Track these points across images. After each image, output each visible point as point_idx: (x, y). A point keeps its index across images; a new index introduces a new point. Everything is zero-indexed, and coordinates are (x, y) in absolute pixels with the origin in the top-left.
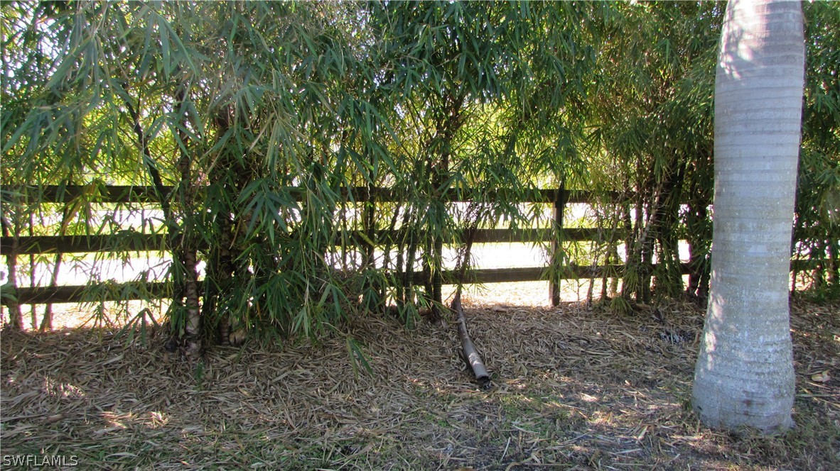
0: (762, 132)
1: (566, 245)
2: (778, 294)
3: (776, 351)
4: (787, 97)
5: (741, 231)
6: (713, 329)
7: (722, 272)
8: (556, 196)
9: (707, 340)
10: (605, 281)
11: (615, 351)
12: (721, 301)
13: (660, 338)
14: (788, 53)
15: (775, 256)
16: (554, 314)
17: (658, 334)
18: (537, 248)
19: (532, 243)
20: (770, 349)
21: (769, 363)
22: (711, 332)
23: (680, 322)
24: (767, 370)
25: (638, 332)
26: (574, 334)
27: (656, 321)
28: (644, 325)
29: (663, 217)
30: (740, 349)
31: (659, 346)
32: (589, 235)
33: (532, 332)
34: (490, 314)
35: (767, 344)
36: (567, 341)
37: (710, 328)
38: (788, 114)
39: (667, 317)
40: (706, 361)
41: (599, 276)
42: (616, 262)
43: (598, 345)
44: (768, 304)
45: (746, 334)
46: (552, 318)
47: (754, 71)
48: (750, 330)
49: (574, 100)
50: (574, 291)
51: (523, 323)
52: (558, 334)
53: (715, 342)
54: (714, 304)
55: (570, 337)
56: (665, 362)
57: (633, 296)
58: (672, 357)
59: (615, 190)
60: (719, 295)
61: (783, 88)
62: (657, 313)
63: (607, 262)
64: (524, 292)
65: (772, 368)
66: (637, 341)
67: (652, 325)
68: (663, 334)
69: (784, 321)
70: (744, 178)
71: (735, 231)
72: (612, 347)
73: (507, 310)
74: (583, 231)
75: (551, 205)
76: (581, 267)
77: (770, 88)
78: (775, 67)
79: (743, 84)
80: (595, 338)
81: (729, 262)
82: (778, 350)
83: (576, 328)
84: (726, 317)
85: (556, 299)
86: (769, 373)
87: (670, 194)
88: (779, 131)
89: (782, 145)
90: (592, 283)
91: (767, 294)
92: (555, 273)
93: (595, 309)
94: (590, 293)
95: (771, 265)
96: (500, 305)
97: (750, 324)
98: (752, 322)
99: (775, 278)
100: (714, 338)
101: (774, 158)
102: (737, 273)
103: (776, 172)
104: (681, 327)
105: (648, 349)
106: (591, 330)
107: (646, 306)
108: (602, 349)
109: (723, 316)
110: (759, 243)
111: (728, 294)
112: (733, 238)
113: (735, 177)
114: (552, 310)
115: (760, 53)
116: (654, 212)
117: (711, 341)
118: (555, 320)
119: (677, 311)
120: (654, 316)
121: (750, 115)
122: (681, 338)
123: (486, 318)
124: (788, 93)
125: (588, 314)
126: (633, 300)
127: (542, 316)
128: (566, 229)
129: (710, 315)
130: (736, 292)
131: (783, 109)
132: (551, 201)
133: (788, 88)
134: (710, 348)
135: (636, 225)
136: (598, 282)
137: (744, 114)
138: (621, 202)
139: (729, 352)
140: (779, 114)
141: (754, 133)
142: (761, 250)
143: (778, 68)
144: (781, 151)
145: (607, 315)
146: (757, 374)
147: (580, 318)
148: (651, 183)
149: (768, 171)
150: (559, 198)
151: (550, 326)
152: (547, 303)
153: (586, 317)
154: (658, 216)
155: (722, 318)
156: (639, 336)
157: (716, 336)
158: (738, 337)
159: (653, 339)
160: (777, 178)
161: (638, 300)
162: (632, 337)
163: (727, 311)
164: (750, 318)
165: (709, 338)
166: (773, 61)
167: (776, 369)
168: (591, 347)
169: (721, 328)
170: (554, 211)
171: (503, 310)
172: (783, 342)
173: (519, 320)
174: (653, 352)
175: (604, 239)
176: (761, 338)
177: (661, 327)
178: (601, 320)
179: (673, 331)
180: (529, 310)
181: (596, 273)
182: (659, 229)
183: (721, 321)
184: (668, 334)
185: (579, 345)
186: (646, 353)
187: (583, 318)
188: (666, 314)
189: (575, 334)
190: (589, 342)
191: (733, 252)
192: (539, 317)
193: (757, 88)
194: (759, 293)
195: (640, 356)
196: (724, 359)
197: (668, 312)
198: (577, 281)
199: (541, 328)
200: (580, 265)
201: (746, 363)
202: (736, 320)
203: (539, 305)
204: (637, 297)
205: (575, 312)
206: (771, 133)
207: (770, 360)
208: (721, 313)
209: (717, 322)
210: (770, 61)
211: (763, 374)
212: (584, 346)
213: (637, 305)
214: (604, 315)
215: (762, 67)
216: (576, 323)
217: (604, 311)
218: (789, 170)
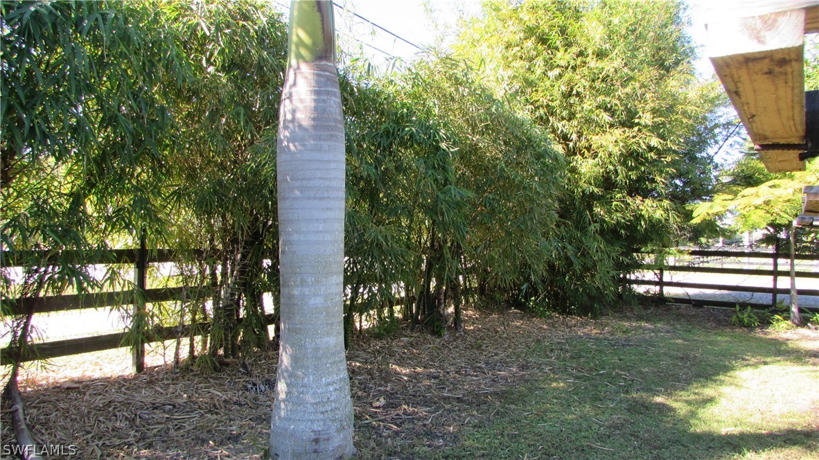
0: (315, 198)
1: (149, 306)
2: (335, 338)
3: (336, 389)
4: (332, 169)
5: (302, 286)
6: (284, 377)
7: (289, 324)
8: (137, 256)
9: (279, 389)
10: (192, 340)
11: (202, 412)
12: (289, 350)
13: (247, 390)
14: (332, 133)
15: (330, 305)
16: (137, 382)
17: (245, 386)
18: (115, 313)
19: (108, 308)
20: (331, 388)
21: (331, 401)
22: (283, 381)
23: (266, 371)
24: (330, 408)
25: (226, 387)
26: (158, 401)
27: (244, 373)
28: (232, 379)
29: (247, 273)
30: (307, 393)
31: (246, 398)
32: (174, 294)
33: (110, 407)
34: (58, 393)
35: (329, 384)
36: (150, 409)
37: (281, 377)
38: (334, 183)
39: (254, 369)
40: (280, 408)
41: (186, 336)
42: (205, 318)
43: (185, 407)
44: (327, 348)
45: (311, 378)
46: (135, 387)
47: (306, 145)
48: (314, 374)
49: (153, 158)
50: (159, 355)
51: (99, 397)
52: (140, 404)
53: (286, 390)
54: (284, 354)
55: (154, 404)
56: (251, 413)
57: (221, 352)
58: (258, 408)
59: (200, 248)
60: (287, 345)
61: (329, 161)
62: (244, 366)
63: (193, 320)
64: (107, 360)
65: (333, 405)
66: (224, 397)
67: (240, 378)
68: (249, 386)
69: (341, 361)
70: (302, 238)
71: (298, 286)
72: (200, 408)
73: (81, 386)
74: (168, 291)
75: (133, 266)
76: (167, 328)
77: (320, 161)
78: (322, 143)
79: (298, 155)
80: (180, 401)
81: (294, 314)
82: (338, 388)
83: (162, 393)
84: (294, 365)
85: (140, 366)
86: (331, 410)
87: (252, 251)
88: (328, 198)
89: (330, 209)
90: (179, 343)
91: (326, 339)
92: (137, 338)
93: (181, 370)
94: (177, 354)
95: (328, 313)
96: (73, 381)
97: (313, 368)
98: (316, 367)
99: (332, 324)
100: (286, 386)
101: (325, 221)
102: (301, 323)
103: (327, 232)
104: (266, 376)
105: (235, 403)
106: (177, 394)
107: (234, 360)
108: (189, 412)
109: (292, 364)
110: (317, 295)
111: (294, 344)
112: (296, 292)
113: (295, 237)
114: (135, 378)
115: (310, 130)
116: (237, 268)
117: (283, 389)
118: (138, 389)
119: (263, 361)
120: (241, 369)
121: (305, 183)
122: (267, 387)
123: (53, 399)
124: (333, 165)
125: (175, 376)
126: (220, 356)
127: (124, 385)
128: (149, 290)
129: (281, 365)
130: (301, 341)
131: (330, 179)
132: (132, 262)
133: (334, 161)
134: (282, 396)
135: (221, 281)
136: (185, 341)
137: (300, 182)
138: (205, 259)
139: (298, 397)
140: (327, 183)
141: (309, 198)
142: (319, 301)
143: (325, 144)
144: (330, 214)
145: (195, 375)
146: (322, 413)
147: (166, 382)
148: (234, 241)
149: (321, 232)
150: (141, 258)
151: (132, 396)
152: (129, 370)
153: (173, 380)
154: (242, 272)
155: (291, 366)
156: (227, 391)
157: (287, 384)
158: (304, 382)
159: (240, 393)
160: (328, 237)
161: (226, 355)
162: (219, 394)
163: (295, 359)
164: (313, 363)
165: (282, 387)
166: (320, 138)
167: (337, 405)
168: (176, 412)
169: (291, 376)
170: (135, 271)
171: (76, 385)
172: (341, 380)
173: (95, 394)
174: (240, 405)
175: (188, 297)
176: (324, 379)
177: (247, 379)
178: (189, 380)
179: (258, 382)
180: (108, 382)
181: (182, 333)
182: (244, 285)
183: (290, 369)
184: (254, 384)
185: (164, 412)
186: (233, 408)
187: (170, 382)
188: (253, 366)
189: (161, 400)
190: (174, 406)
191: (297, 305)
192: (120, 388)
193: (309, 160)
194: (319, 340)
195: (227, 412)
196: (294, 404)
197: (255, 364)
198: (163, 343)
199: (121, 399)
200: (165, 326)
201: (312, 404)
202: (302, 367)
203: (120, 374)
204: (225, 352)
205: (161, 377)
206: (321, 199)
207: (332, 398)
208: (290, 362)
209: (287, 371)
210: (319, 138)
211: (326, 411)
212: (169, 412)
213: (225, 360)
214: (192, 375)
215: (312, 142)
216: (161, 388)
217: (192, 371)
218: (337, 230)
